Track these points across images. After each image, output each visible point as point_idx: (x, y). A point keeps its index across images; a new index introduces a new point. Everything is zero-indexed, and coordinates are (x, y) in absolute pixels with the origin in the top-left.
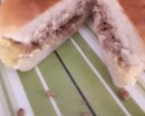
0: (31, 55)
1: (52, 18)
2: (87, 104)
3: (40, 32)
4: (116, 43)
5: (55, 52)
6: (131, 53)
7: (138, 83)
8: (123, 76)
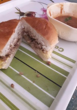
0: (7, 61)
1: (11, 42)
2: (38, 72)
3: (8, 50)
4: (39, 45)
5: (15, 57)
6: (46, 47)
7: (52, 58)
8: (46, 56)
